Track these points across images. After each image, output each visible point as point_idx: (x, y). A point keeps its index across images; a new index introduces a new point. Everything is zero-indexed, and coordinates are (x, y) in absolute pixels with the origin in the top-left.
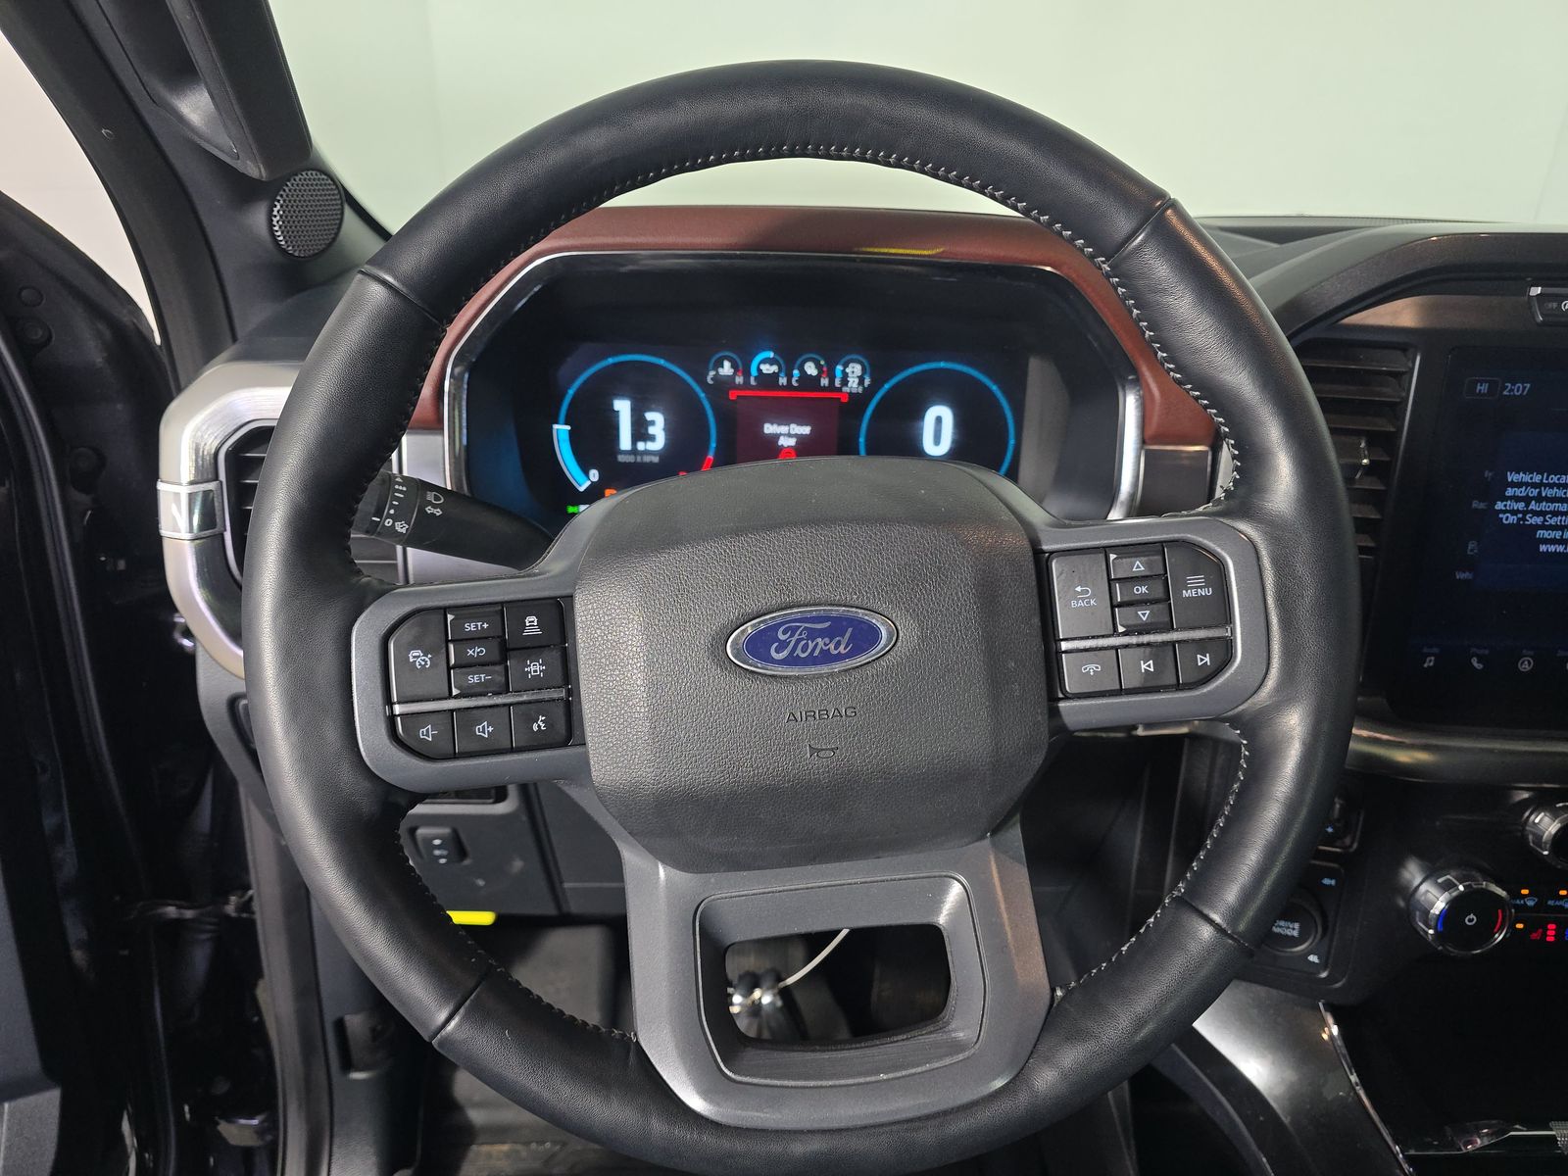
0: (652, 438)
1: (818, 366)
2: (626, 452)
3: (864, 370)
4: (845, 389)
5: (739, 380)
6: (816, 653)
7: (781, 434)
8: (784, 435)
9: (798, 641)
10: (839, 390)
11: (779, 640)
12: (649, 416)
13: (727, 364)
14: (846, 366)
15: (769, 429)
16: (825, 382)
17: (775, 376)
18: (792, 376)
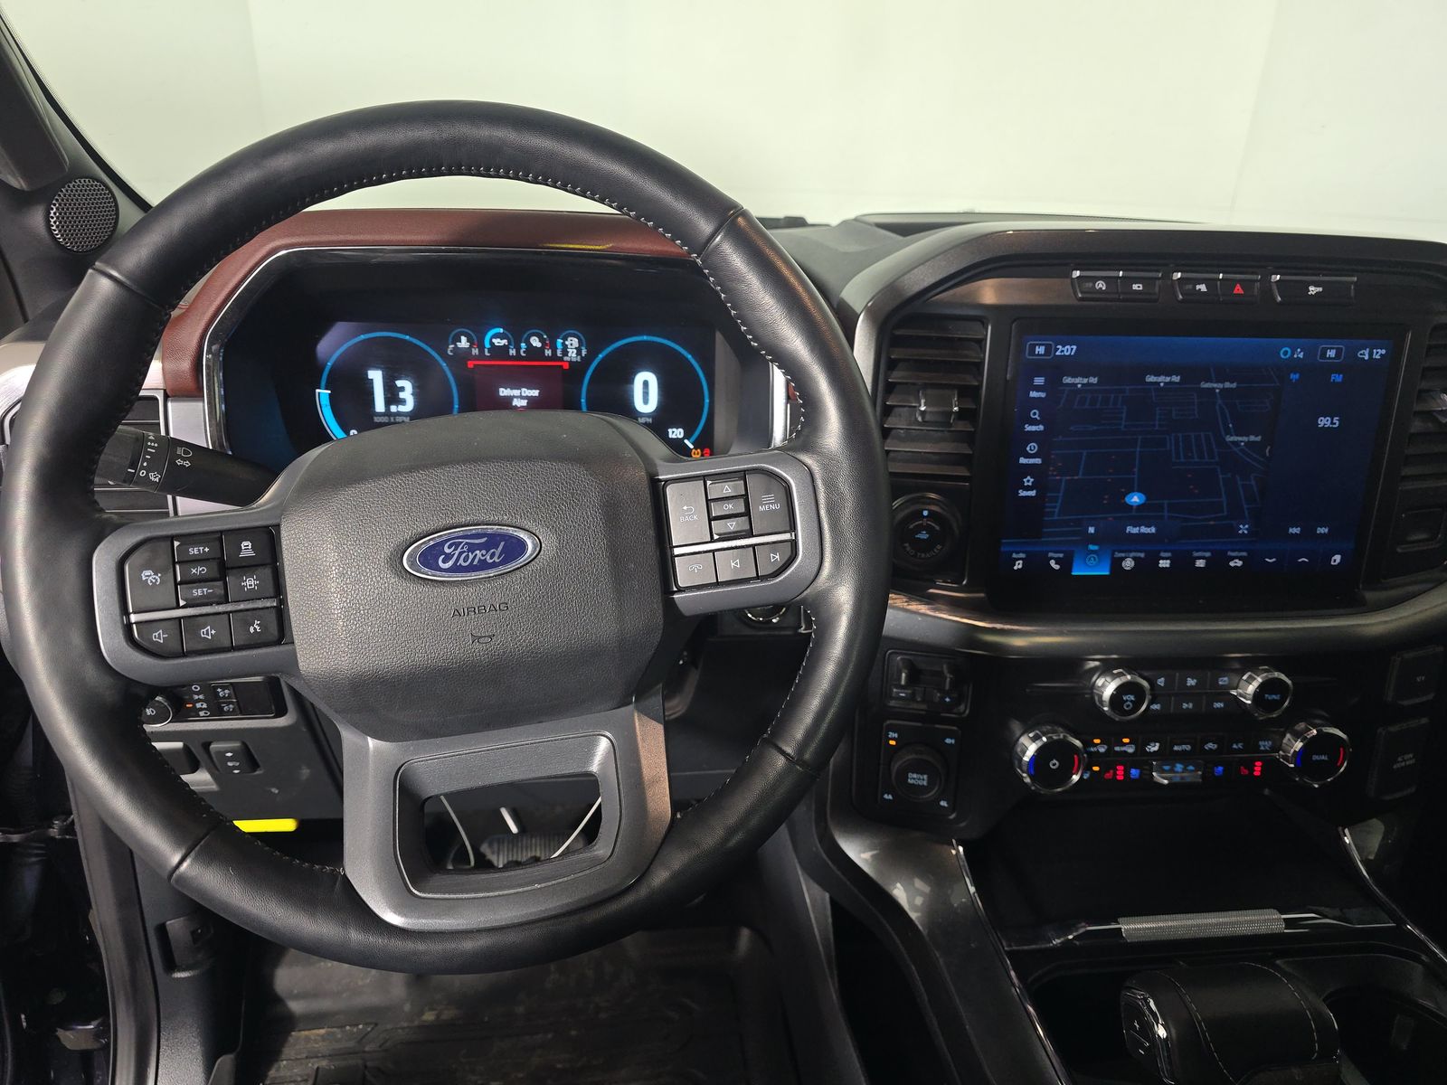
0: (403, 402)
1: (542, 340)
2: (380, 414)
3: (580, 342)
4: (565, 358)
5: (475, 351)
6: (475, 562)
7: (514, 397)
8: (517, 397)
9: (460, 554)
10: (561, 359)
11: (445, 553)
12: (399, 383)
13: (464, 339)
14: (565, 339)
15: (504, 392)
16: (548, 352)
17: (505, 348)
18: (521, 348)
